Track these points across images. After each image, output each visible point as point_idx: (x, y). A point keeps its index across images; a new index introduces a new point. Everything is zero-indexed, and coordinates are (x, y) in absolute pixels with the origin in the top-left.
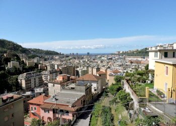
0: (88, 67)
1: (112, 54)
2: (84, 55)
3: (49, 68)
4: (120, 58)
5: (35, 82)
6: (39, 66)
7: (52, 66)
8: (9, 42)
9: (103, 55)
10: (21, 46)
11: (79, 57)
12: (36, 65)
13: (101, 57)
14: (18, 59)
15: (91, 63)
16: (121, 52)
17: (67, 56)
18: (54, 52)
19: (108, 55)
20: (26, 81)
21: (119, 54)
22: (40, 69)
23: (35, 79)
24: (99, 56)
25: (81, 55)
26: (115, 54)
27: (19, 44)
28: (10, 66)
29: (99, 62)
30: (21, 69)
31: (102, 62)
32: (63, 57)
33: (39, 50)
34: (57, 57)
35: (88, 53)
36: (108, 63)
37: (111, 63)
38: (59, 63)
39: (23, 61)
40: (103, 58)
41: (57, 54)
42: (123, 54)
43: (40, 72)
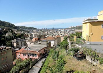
0: (52, 35)
1: (67, 28)
2: (51, 29)
3: (29, 36)
4: (72, 30)
5: (21, 44)
6: (24, 35)
7: (32, 35)
8: (7, 23)
9: (62, 29)
10: (14, 25)
11: (48, 30)
12: (22, 35)
13: (60, 30)
14: (12, 31)
15: (54, 33)
16: (73, 27)
17: (41, 30)
18: (33, 28)
19: (65, 29)
20: (16, 43)
21: (71, 28)
22: (25, 37)
23: (21, 42)
24: (59, 30)
25: (49, 29)
26: (69, 28)
27: (13, 24)
28: (7, 35)
29: (59, 33)
30: (14, 37)
31: (61, 32)
32: (39, 31)
33: (24, 27)
34: (35, 31)
35: (53, 28)
36: (64, 33)
37: (66, 33)
38: (36, 33)
39: (15, 33)
40: (62, 31)
41: (35, 29)
42: (74, 28)
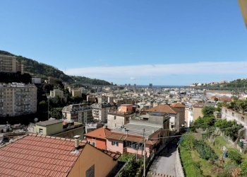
0: (152, 102)
1: (185, 87)
2: (145, 87)
3: (100, 100)
4: (198, 93)
5: (83, 117)
6: (87, 97)
7: (105, 98)
8: (49, 67)
9: (171, 88)
10: (62, 73)
11: (139, 89)
12: (84, 96)
13: (169, 91)
14: (62, 86)
15: (156, 98)
16: (200, 84)
17: (122, 88)
18: (103, 81)
19: (179, 88)
20: (72, 115)
21: (196, 87)
22: (89, 102)
23: (83, 113)
24: (166, 89)
25: (140, 87)
26: (189, 87)
28: (53, 95)
29: (167, 97)
30: (66, 100)
31: (171, 96)
32: (116, 89)
33: (84, 78)
34: (107, 89)
35: (151, 85)
36: (180, 98)
37: (185, 99)
38: (111, 95)
39: (67, 90)
40: (172, 92)
41: (107, 84)
42: (202, 87)
43: (89, 105)
